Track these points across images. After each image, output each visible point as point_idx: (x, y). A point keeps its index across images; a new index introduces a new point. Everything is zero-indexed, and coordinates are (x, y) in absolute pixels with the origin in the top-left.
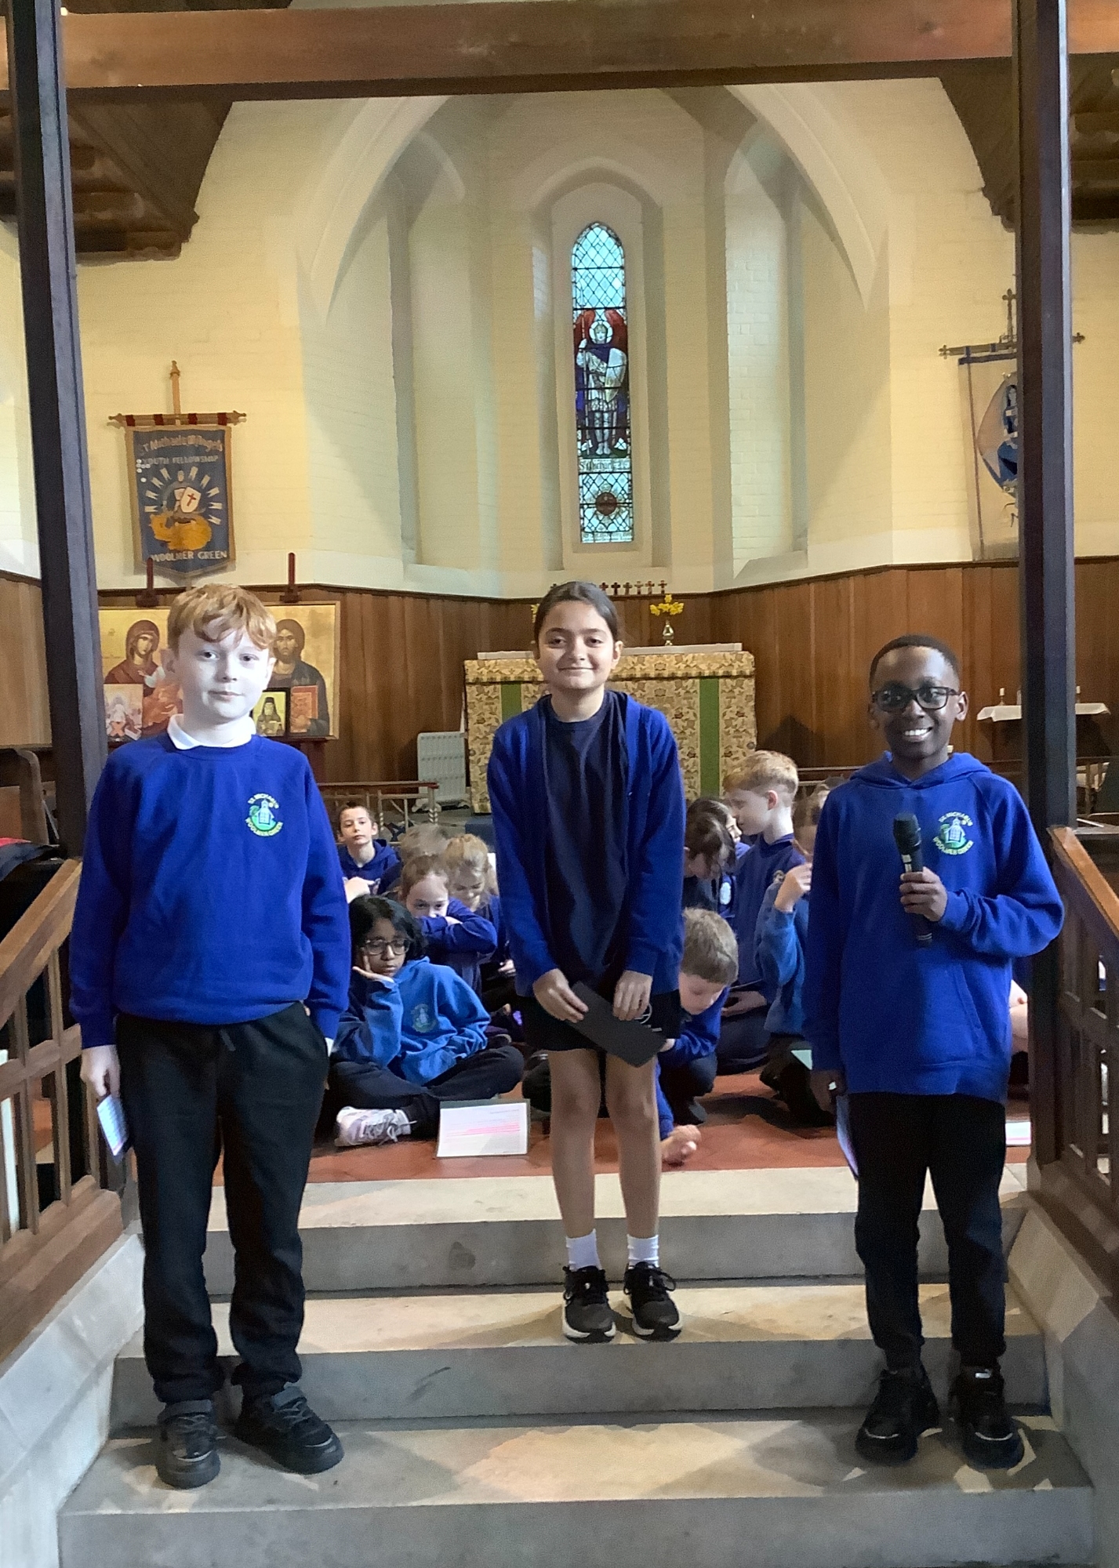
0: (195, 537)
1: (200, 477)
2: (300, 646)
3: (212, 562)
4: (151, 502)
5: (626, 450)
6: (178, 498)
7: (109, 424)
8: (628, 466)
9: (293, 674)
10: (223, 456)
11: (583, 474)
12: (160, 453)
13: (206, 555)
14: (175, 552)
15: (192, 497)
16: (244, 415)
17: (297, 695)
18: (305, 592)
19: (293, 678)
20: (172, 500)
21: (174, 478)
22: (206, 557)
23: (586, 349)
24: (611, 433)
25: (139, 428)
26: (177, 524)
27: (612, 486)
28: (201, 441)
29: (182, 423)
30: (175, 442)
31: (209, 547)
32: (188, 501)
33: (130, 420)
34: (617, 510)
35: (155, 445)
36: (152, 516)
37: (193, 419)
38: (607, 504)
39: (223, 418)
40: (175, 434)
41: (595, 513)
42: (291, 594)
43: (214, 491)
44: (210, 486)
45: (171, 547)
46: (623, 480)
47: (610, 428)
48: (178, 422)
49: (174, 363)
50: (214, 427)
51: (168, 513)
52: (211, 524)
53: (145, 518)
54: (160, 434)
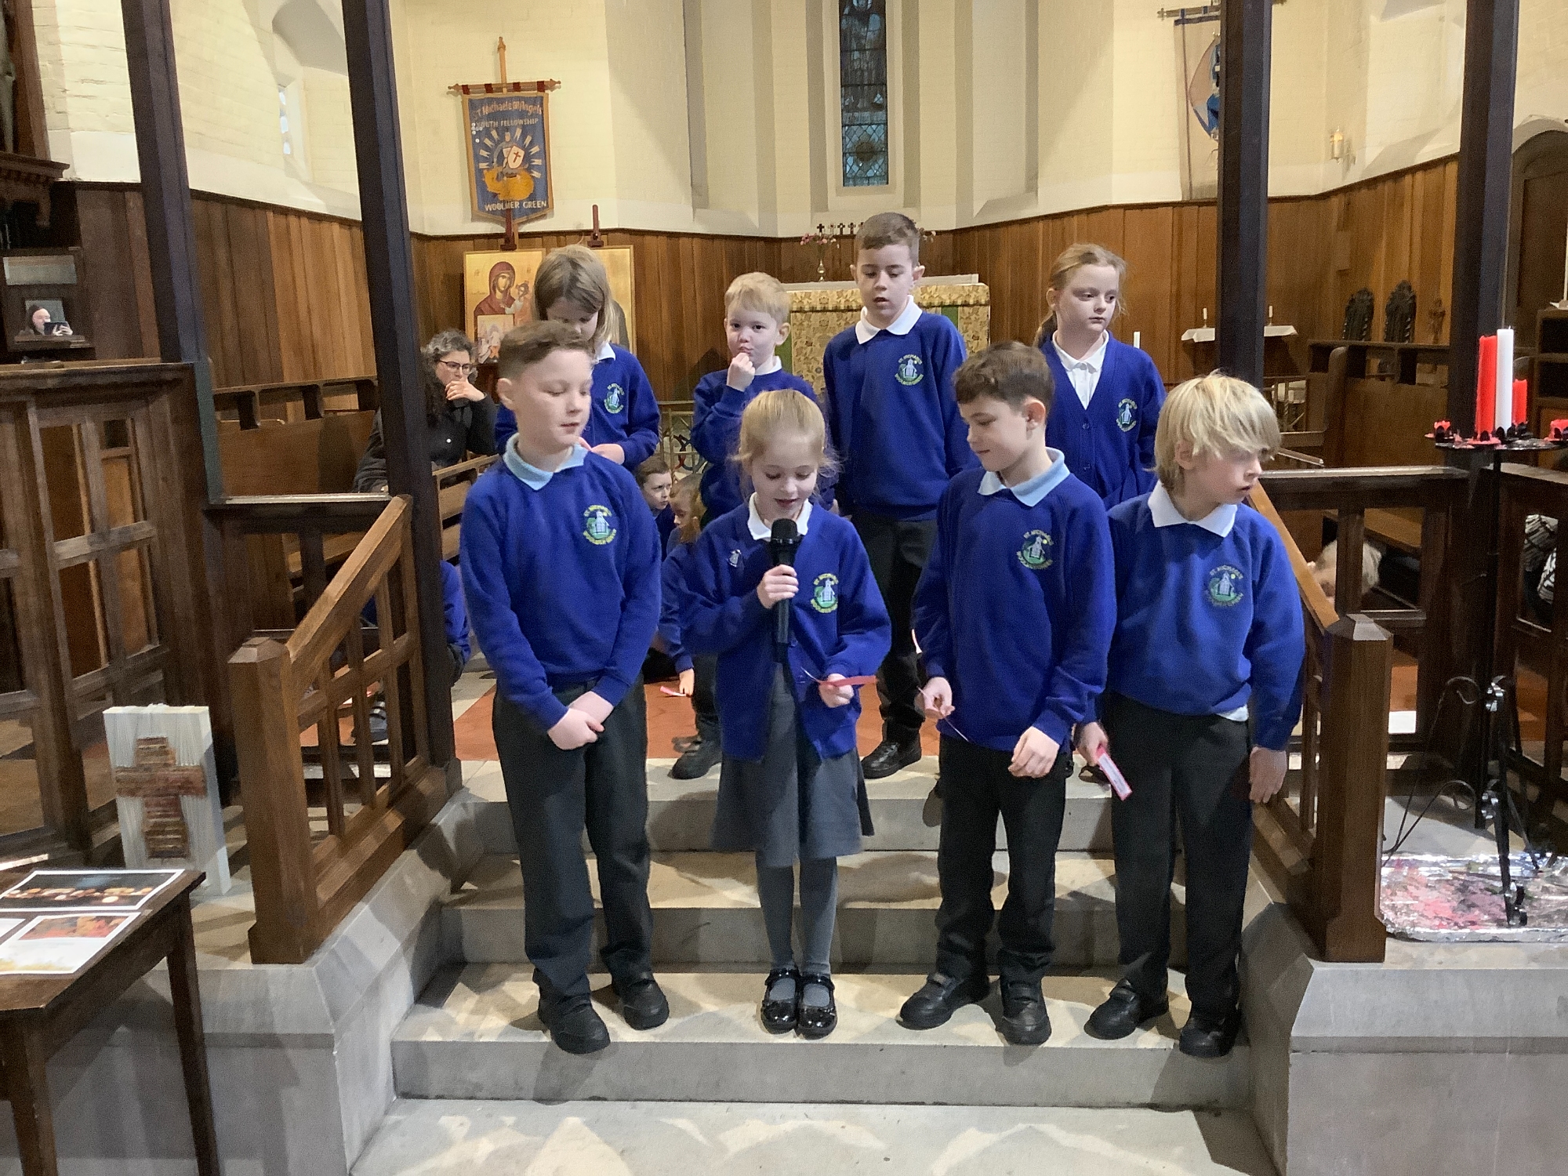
0: (520, 189)
1: (524, 136)
3: (534, 210)
4: (485, 159)
5: (883, 105)
6: (506, 156)
7: (448, 93)
8: (884, 119)
10: (542, 119)
11: (846, 126)
12: (492, 116)
13: (530, 205)
14: (504, 202)
15: (517, 154)
16: (559, 82)
18: (606, 236)
20: (501, 157)
21: (502, 138)
22: (530, 206)
23: (850, 15)
24: (870, 90)
25: (473, 96)
26: (505, 178)
27: (870, 136)
28: (524, 106)
29: (508, 91)
30: (502, 108)
31: (532, 197)
32: (514, 158)
33: (466, 89)
34: (874, 157)
35: (486, 110)
36: (485, 171)
37: (517, 86)
38: (866, 153)
39: (541, 86)
40: (500, 101)
41: (855, 161)
42: (596, 237)
43: (535, 150)
44: (532, 144)
45: (501, 199)
46: (880, 131)
47: (869, 84)
48: (505, 90)
49: (501, 38)
50: (534, 93)
51: (497, 169)
52: (533, 177)
53: (480, 172)
54: (490, 101)
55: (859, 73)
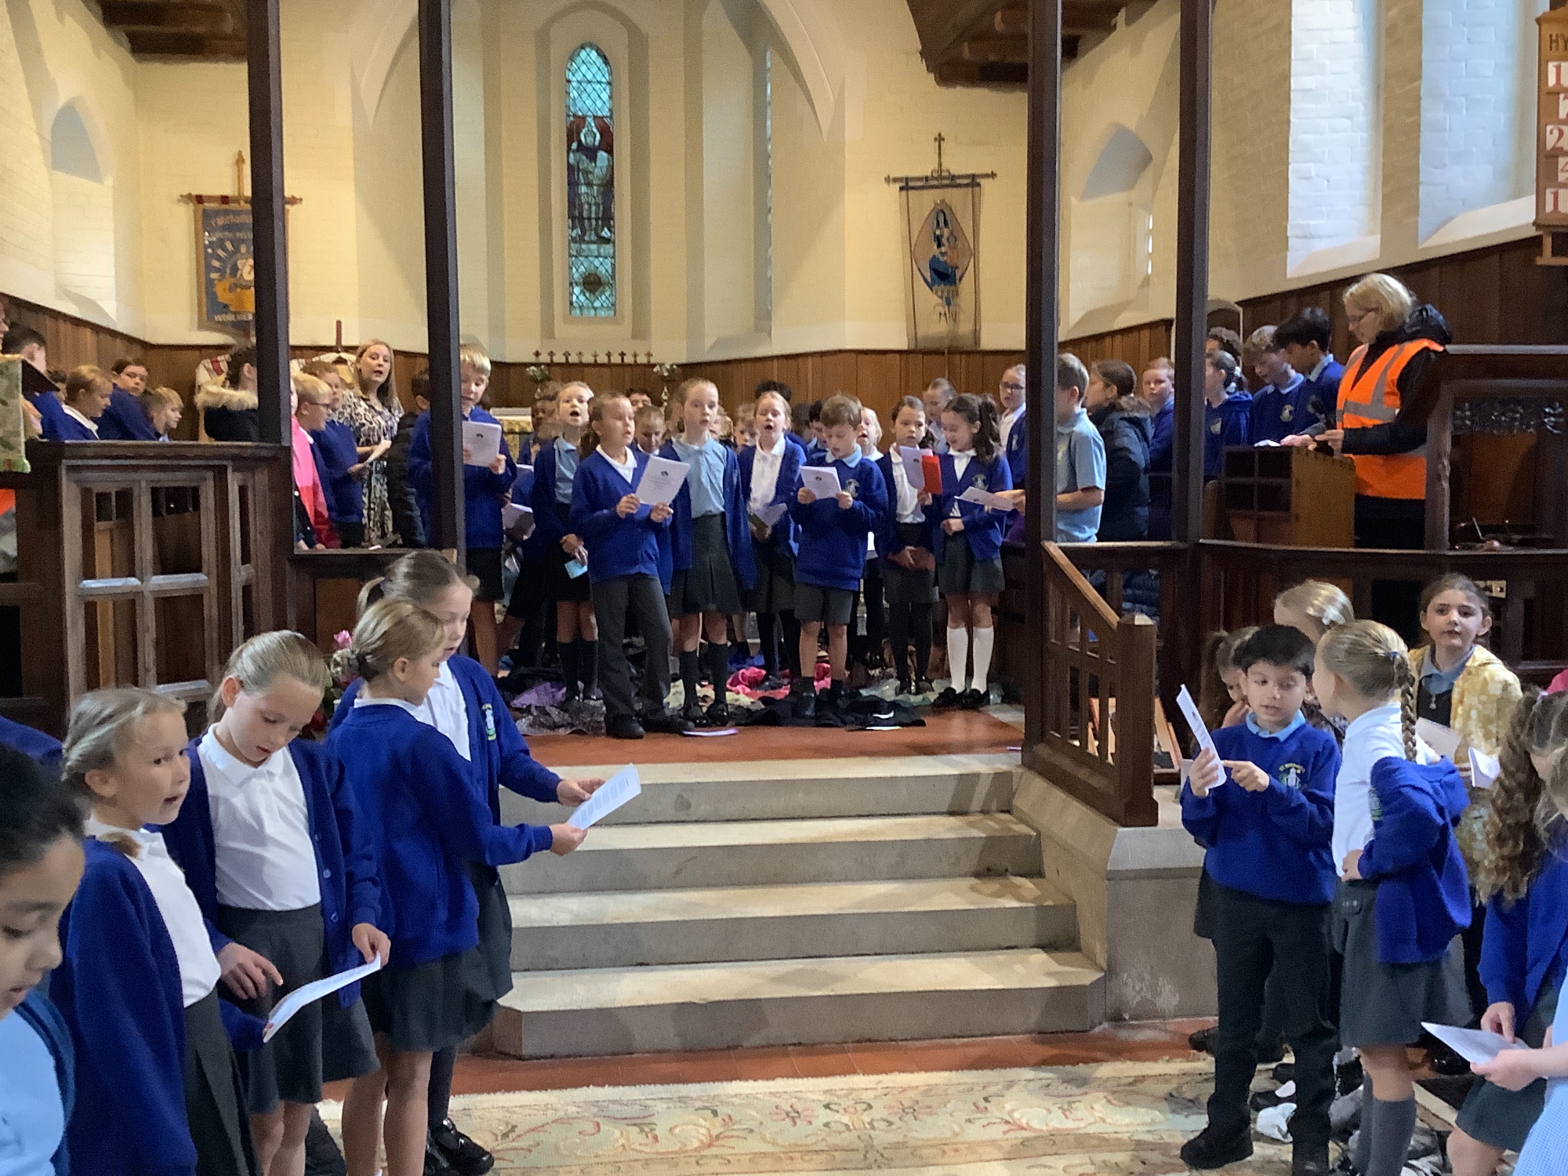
4: (217, 270)
5: (609, 239)
7: (179, 201)
8: (611, 252)
11: (573, 256)
12: (225, 228)
14: (235, 313)
16: (301, 200)
21: (237, 250)
23: (578, 150)
24: (597, 224)
25: (207, 206)
26: (239, 290)
27: (597, 268)
29: (246, 203)
30: (240, 220)
32: (249, 270)
33: (200, 199)
34: (601, 289)
35: (221, 221)
36: (216, 282)
38: (593, 283)
40: (237, 213)
41: (582, 292)
45: (233, 310)
46: (606, 264)
47: (597, 219)
48: (242, 202)
49: (239, 151)
51: (229, 281)
53: (210, 283)
54: (226, 212)
55: (586, 207)
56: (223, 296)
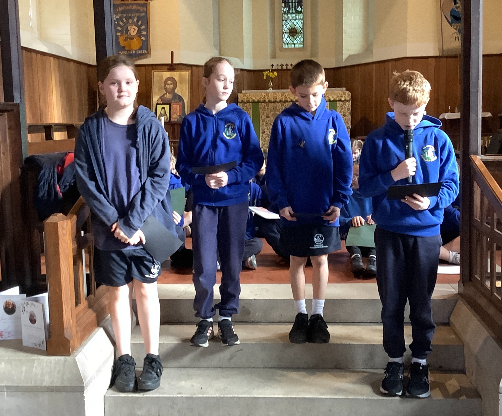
0: (135, 45)
1: (138, 21)
2: (175, 87)
3: (142, 55)
4: (119, 31)
5: (301, 11)
6: (129, 30)
8: (302, 17)
9: (172, 98)
10: (147, 13)
11: (284, 20)
12: (123, 12)
14: (128, 50)
15: (135, 29)
17: (173, 106)
18: (177, 66)
19: (172, 99)
20: (127, 30)
21: (128, 22)
22: (140, 52)
24: (295, 4)
26: (129, 40)
27: (295, 25)
28: (138, 8)
29: (131, 1)
30: (128, 8)
31: (141, 49)
32: (133, 30)
34: (297, 34)
35: (121, 9)
36: (119, 37)
38: (293, 32)
41: (288, 36)
42: (172, 67)
43: (143, 27)
44: (141, 25)
45: (126, 49)
46: (300, 23)
47: (295, 2)
50: (143, 2)
51: (125, 36)
52: (142, 40)
54: (123, 5)
56: (122, 43)
